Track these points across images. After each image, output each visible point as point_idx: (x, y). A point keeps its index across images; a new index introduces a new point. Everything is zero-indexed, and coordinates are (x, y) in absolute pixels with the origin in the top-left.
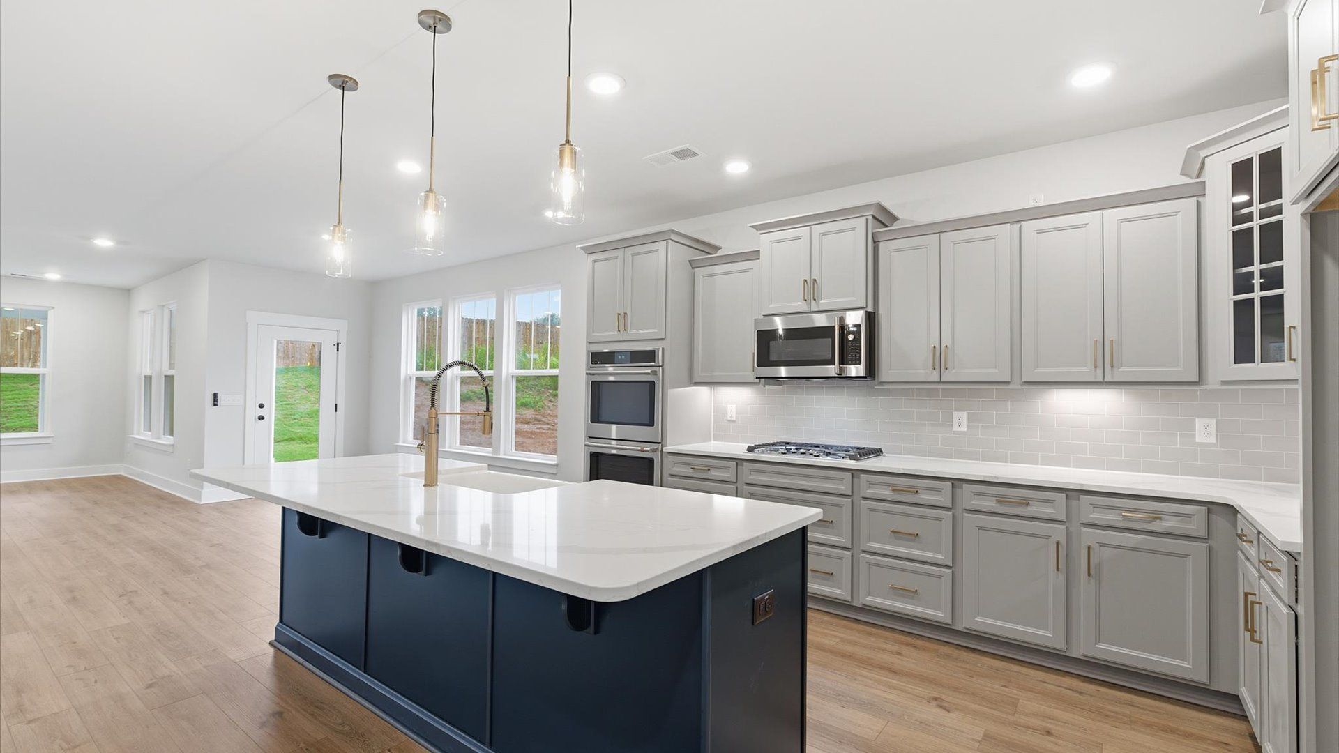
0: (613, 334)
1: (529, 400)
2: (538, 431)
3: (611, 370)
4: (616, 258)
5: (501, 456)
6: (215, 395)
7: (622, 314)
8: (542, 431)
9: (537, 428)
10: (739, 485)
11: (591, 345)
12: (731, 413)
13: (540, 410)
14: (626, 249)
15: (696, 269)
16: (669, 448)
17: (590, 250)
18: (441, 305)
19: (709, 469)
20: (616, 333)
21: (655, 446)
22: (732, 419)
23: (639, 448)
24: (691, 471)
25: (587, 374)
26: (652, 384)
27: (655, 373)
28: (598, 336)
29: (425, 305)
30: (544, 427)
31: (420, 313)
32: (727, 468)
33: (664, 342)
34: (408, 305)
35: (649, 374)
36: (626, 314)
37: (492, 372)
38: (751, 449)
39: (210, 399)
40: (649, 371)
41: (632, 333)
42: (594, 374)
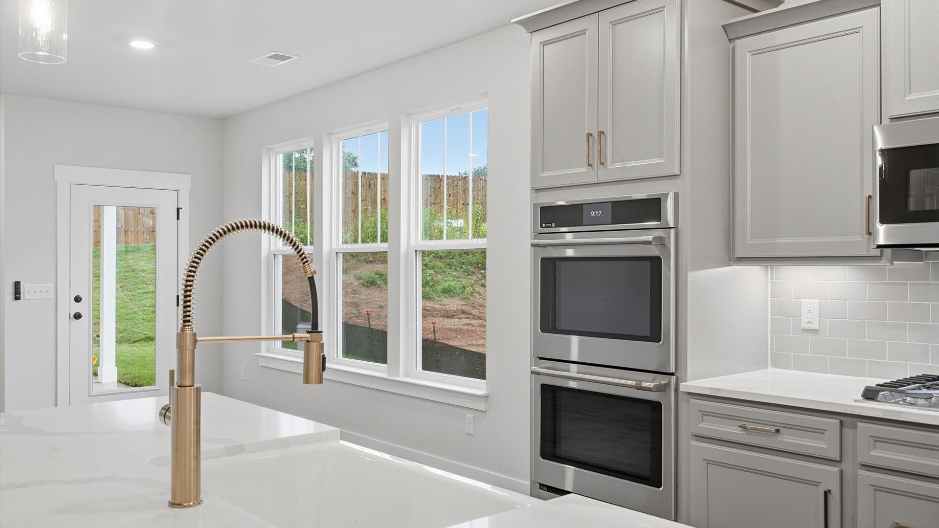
0: (580, 172)
1: (453, 284)
2: (466, 327)
3: (569, 238)
4: (583, 33)
5: (402, 378)
6: (17, 285)
7: (596, 135)
8: (469, 328)
9: (464, 325)
10: (846, 466)
11: (541, 194)
12: (810, 315)
13: (468, 298)
14: (600, 12)
15: (737, 41)
16: (690, 384)
17: (533, 25)
18: (312, 146)
19: (778, 431)
20: (584, 169)
21: (663, 380)
22: (811, 326)
23: (633, 383)
24: (739, 431)
25: (532, 245)
26: (655, 263)
27: (661, 242)
28: (551, 175)
29: (292, 147)
30: (474, 322)
31: (288, 159)
32: (820, 431)
33: (678, 181)
34: (269, 149)
35: (649, 243)
36: (601, 133)
37: (385, 245)
38: (870, 394)
39: (10, 291)
40: (650, 238)
41: (615, 168)
42: (545, 246)
